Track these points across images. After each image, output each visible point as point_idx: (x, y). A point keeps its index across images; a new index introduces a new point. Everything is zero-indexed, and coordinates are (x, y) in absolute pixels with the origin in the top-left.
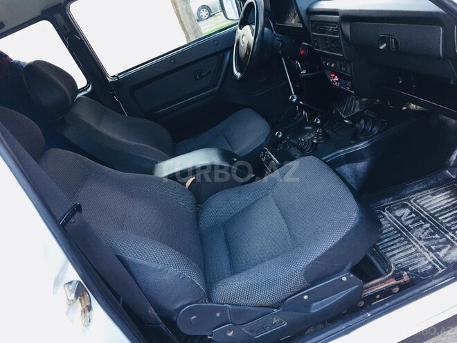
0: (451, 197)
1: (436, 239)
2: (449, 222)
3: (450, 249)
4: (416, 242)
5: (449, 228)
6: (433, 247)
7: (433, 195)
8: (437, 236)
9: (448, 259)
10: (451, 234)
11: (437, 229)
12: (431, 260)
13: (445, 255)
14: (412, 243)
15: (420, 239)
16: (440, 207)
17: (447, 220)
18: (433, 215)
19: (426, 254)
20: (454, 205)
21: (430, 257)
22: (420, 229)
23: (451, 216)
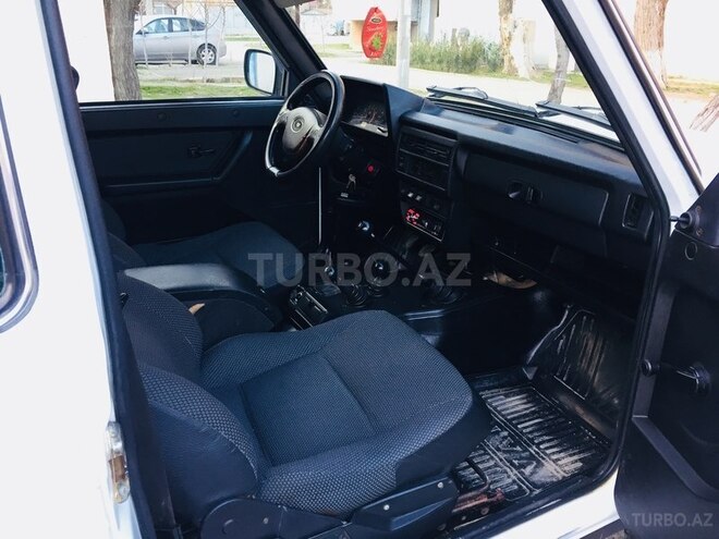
0: (528, 402)
1: (517, 452)
2: (530, 432)
3: (536, 467)
4: (494, 452)
5: (532, 440)
6: (516, 462)
7: (507, 396)
8: (518, 448)
9: (536, 478)
10: (534, 447)
11: (517, 439)
12: (515, 478)
13: (532, 474)
14: (489, 454)
15: (498, 449)
16: (516, 412)
17: (528, 430)
18: (510, 421)
19: (508, 470)
20: (533, 412)
21: (513, 474)
22: (497, 437)
23: (531, 426)
